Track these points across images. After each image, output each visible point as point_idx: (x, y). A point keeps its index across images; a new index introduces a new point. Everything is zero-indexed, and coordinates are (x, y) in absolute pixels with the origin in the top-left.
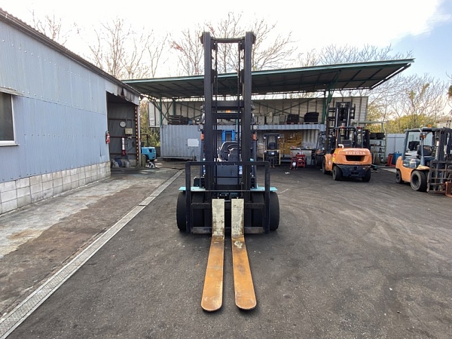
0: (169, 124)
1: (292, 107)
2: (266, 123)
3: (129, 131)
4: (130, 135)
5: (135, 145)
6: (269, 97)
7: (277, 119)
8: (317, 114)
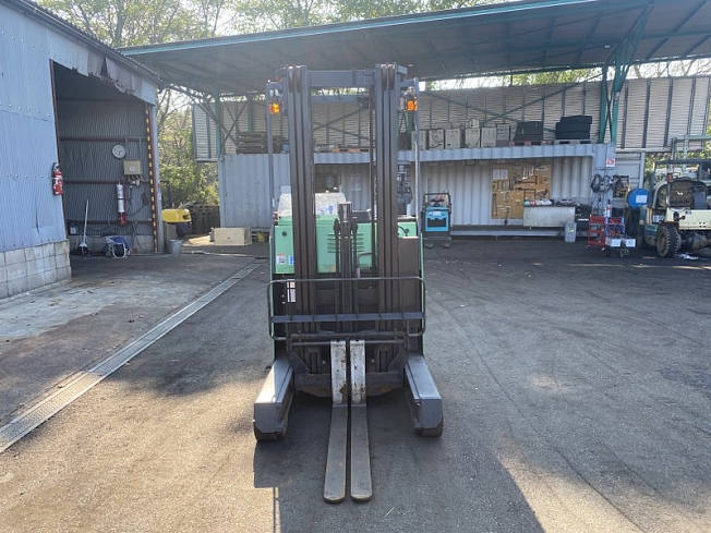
0: (238, 152)
1: (524, 106)
2: (463, 145)
3: (133, 168)
4: (135, 177)
5: (148, 200)
6: (472, 83)
7: (490, 134)
8: (588, 120)
